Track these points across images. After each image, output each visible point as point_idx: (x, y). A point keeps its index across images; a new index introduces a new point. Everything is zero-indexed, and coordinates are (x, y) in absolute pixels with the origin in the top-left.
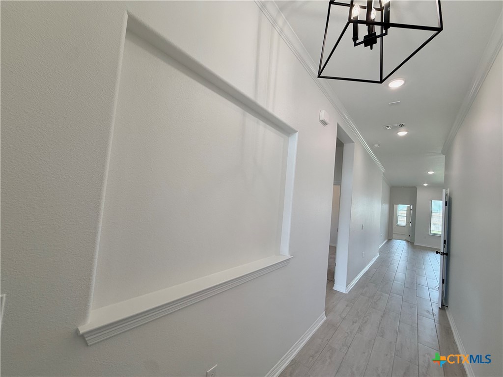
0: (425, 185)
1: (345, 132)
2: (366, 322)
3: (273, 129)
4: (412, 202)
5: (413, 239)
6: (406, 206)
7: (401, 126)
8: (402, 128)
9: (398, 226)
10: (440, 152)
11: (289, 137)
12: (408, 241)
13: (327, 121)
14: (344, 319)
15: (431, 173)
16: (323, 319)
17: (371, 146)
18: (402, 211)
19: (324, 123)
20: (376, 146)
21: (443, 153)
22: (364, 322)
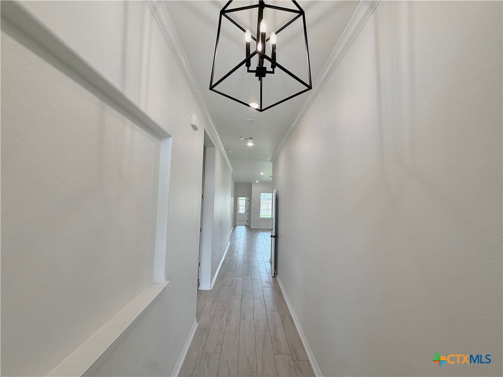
0: (257, 182)
1: (209, 138)
2: (231, 312)
3: (143, 131)
4: (249, 196)
5: (250, 224)
6: (244, 198)
7: (251, 138)
8: (250, 141)
9: (239, 214)
10: (269, 160)
11: (161, 141)
12: (246, 226)
13: (198, 126)
14: (213, 317)
15: (262, 174)
16: (196, 325)
17: (227, 151)
18: (242, 201)
19: (195, 128)
20: (230, 151)
21: (271, 161)
22: (229, 312)
